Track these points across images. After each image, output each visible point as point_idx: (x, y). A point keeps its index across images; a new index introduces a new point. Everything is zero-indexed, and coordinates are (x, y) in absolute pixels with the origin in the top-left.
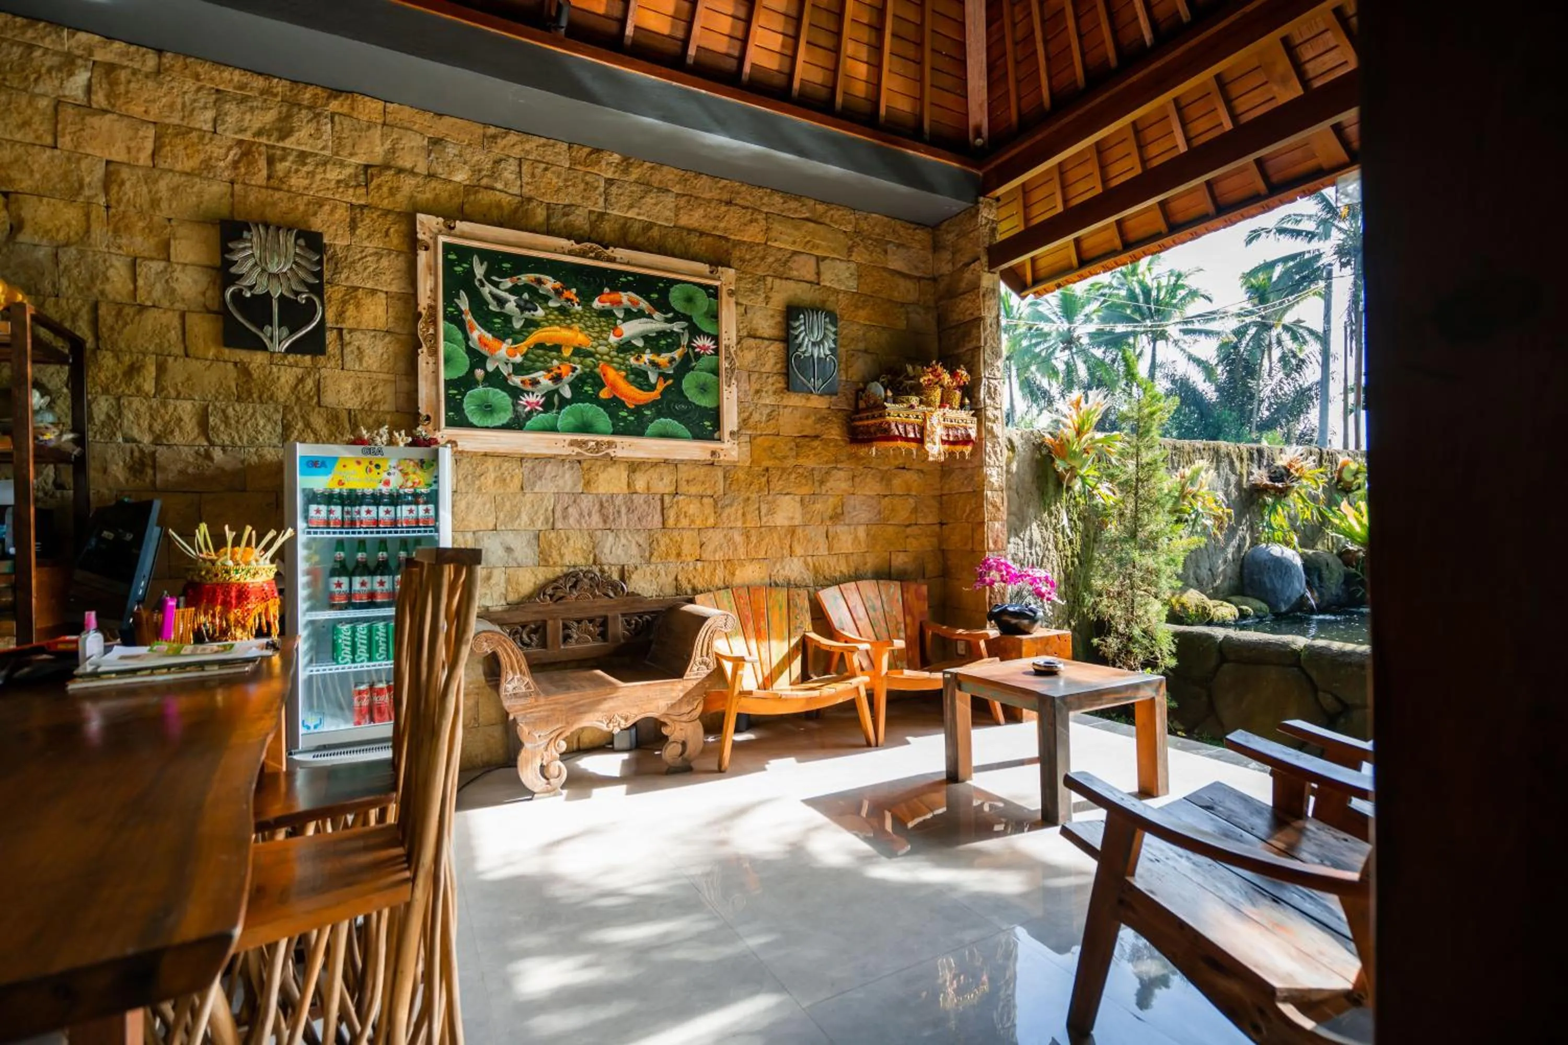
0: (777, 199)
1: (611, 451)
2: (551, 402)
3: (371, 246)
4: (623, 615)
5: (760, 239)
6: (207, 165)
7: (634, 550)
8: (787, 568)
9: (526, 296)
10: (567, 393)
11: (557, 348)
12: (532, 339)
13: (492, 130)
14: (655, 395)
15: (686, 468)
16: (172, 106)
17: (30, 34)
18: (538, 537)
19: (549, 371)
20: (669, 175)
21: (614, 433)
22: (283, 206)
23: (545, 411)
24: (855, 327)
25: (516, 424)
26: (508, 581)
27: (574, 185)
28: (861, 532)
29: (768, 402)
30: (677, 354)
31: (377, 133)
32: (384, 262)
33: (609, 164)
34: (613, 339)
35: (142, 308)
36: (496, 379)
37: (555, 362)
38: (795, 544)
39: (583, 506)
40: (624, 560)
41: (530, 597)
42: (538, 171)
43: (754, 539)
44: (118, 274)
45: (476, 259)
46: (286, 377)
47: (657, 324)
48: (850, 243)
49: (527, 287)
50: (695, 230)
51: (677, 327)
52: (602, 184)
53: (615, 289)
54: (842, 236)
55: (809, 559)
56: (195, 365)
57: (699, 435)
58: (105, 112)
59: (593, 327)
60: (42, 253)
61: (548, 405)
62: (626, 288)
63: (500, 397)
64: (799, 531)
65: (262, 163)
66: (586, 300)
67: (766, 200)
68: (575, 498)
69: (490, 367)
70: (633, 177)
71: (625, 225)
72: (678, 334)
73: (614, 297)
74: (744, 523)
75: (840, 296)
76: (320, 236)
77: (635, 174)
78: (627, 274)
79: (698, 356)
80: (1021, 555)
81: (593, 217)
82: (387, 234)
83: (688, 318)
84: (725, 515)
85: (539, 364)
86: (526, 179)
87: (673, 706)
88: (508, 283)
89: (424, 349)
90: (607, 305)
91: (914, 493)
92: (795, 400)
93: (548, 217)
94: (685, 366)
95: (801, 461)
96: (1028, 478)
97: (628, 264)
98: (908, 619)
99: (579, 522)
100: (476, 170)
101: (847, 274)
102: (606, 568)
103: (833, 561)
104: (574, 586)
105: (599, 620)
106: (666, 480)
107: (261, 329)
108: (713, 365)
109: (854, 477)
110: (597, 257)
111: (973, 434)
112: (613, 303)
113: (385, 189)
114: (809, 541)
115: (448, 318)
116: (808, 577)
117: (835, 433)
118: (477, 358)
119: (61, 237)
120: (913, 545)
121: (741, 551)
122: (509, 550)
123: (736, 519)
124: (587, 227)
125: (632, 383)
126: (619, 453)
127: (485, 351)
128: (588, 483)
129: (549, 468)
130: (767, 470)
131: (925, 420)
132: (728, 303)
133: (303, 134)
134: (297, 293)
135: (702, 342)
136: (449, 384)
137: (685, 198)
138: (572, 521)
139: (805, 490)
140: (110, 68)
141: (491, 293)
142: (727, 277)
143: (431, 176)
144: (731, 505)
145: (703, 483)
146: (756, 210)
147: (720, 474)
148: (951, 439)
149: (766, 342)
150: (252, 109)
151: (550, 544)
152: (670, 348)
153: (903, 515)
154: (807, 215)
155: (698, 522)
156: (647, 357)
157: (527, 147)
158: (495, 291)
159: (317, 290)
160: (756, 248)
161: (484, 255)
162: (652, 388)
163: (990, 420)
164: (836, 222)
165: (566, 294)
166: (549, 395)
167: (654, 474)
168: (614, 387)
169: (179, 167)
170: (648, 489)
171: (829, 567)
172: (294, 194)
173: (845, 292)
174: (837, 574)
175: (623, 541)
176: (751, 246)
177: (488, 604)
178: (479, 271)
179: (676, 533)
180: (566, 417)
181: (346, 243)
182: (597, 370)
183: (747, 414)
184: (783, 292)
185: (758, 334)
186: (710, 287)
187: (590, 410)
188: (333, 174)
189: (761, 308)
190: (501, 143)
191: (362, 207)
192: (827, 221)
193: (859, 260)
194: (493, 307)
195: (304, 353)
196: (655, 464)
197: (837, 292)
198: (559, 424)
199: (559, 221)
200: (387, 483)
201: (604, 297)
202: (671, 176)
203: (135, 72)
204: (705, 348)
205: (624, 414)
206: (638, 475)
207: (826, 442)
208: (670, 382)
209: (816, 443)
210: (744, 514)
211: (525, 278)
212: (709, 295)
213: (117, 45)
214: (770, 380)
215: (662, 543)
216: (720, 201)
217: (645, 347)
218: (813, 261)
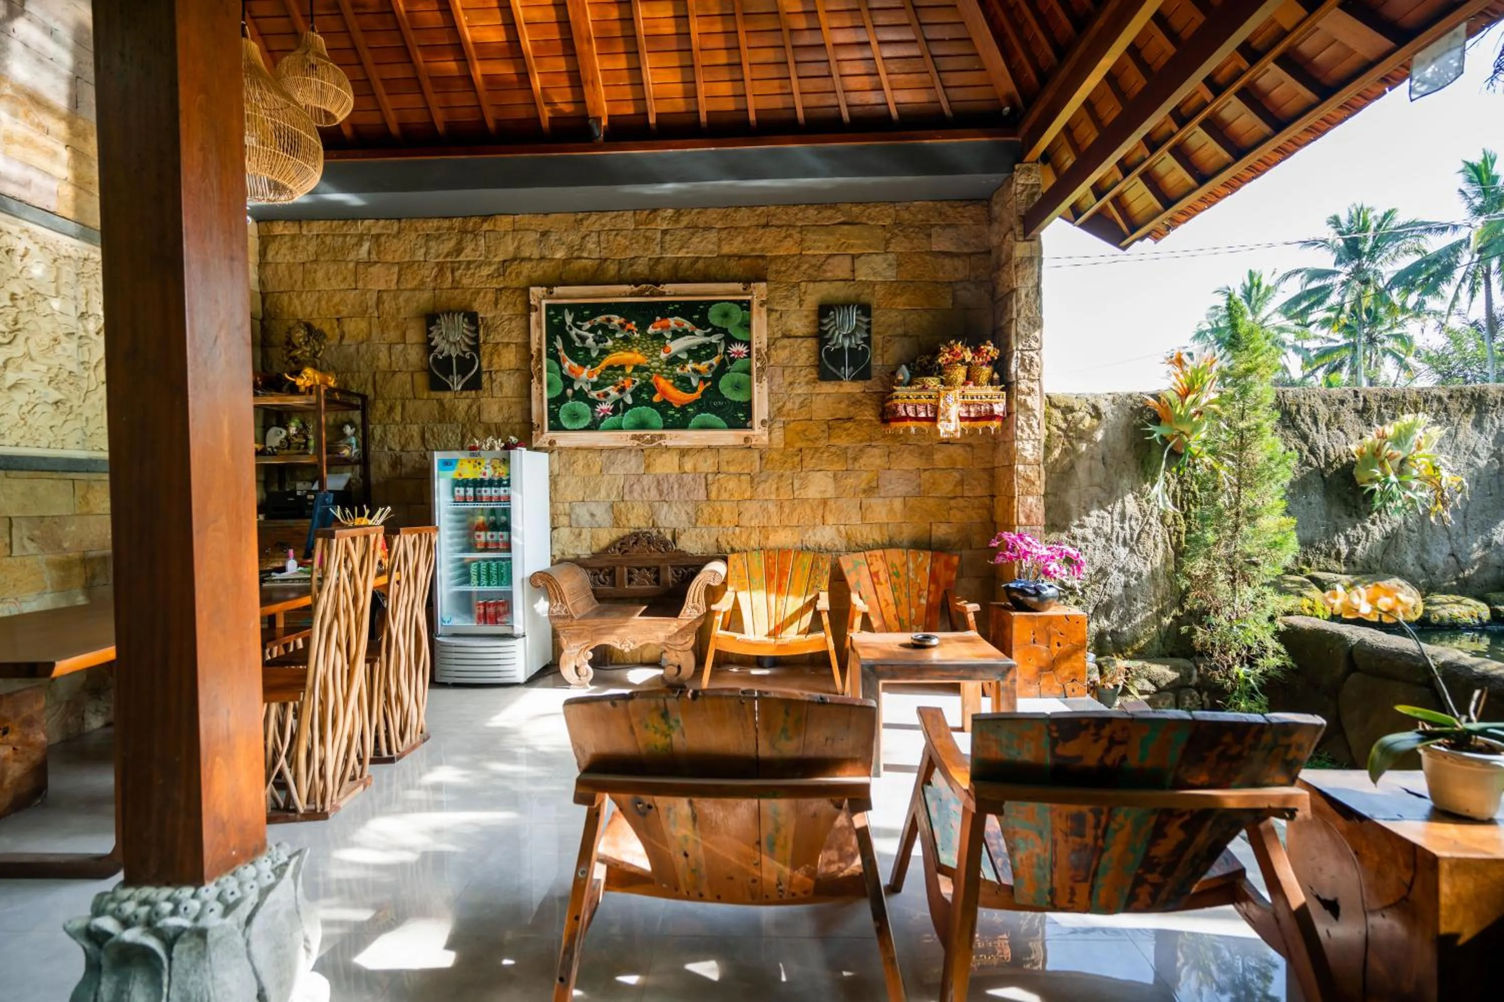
0: (812, 212)
1: (662, 442)
2: (618, 408)
3: (506, 314)
4: (672, 566)
5: (795, 250)
6: (422, 283)
7: (684, 517)
8: (818, 534)
9: (600, 332)
10: (629, 400)
11: (622, 367)
12: (604, 364)
13: (580, 216)
14: (697, 396)
15: (725, 452)
16: (405, 251)
17: (345, 228)
18: (612, 507)
19: (616, 385)
20: (712, 215)
21: (665, 428)
22: (459, 298)
23: (614, 415)
24: (894, 314)
25: (593, 426)
26: (592, 537)
27: (637, 242)
28: (898, 504)
29: (800, 391)
30: (714, 361)
31: (509, 238)
32: (514, 324)
33: (664, 219)
34: (663, 355)
35: (394, 373)
36: (580, 395)
37: (621, 378)
38: (827, 514)
39: (645, 483)
40: (675, 524)
41: (606, 550)
42: (611, 237)
43: (787, 510)
44: (383, 355)
45: (566, 311)
46: (462, 405)
47: (698, 339)
48: (889, 235)
49: (602, 326)
50: (735, 255)
51: (714, 339)
52: (659, 235)
53: (664, 317)
54: (879, 231)
55: (842, 527)
56: (419, 403)
57: (734, 424)
58: (376, 263)
59: (648, 348)
60: (352, 349)
61: (615, 411)
62: (673, 314)
63: (582, 407)
64: (831, 503)
65: (449, 274)
66: (642, 328)
67: (800, 215)
68: (639, 477)
69: (576, 387)
70: (683, 224)
71: (677, 263)
72: (715, 345)
73: (664, 322)
74: (778, 496)
75: (877, 288)
76: (476, 314)
77: (685, 221)
78: (673, 303)
79: (732, 361)
80: (1108, 529)
81: (652, 263)
82: (515, 305)
83: (724, 331)
84: (760, 489)
85: (609, 381)
86: (603, 245)
87: (670, 637)
88: (587, 325)
89: (535, 379)
90: (659, 330)
91: (959, 467)
92: (828, 387)
93: (619, 270)
94: (722, 369)
95: (833, 441)
96: (1121, 446)
97: (675, 295)
98: (933, 587)
99: (641, 495)
100: (571, 247)
101: (885, 265)
102: (662, 530)
103: (866, 530)
104: (635, 543)
105: (654, 569)
106: (710, 461)
107: (447, 377)
108: (746, 366)
109: (890, 453)
110: (652, 295)
111: (999, 409)
112: (663, 327)
113: (514, 275)
114: (842, 511)
115: (549, 356)
116: (840, 543)
117: (869, 414)
118: (568, 381)
119: (360, 338)
120: (957, 516)
121: (775, 521)
122: (592, 515)
123: (770, 493)
124: (647, 272)
125: (677, 388)
126: (669, 443)
127: (573, 376)
128: (648, 467)
129: (620, 455)
130: (801, 450)
131: (938, 399)
132: (759, 312)
133: (468, 251)
134: (464, 353)
135: (738, 349)
136: (550, 401)
137: (726, 231)
138: (636, 495)
139: (837, 467)
140: (378, 236)
141: (577, 335)
142: (760, 289)
143: (542, 258)
144: (765, 481)
145: (741, 464)
146: (791, 226)
147: (756, 455)
148: (973, 415)
149: (799, 340)
150: (443, 241)
151: (620, 512)
152: (708, 357)
153: (946, 487)
154: (842, 219)
155: (736, 495)
156: (690, 366)
157: (603, 221)
158: (580, 332)
159: (476, 349)
160: (792, 260)
161: (572, 308)
162: (694, 390)
163: (1023, 393)
164: (873, 219)
165: (628, 326)
166: (616, 403)
167: (700, 457)
168: (664, 393)
169: (409, 286)
170: (695, 469)
171: (862, 535)
172: (464, 289)
173: (884, 282)
174: (870, 542)
175: (675, 510)
176: (785, 258)
177: (579, 552)
178: (569, 319)
179: (717, 504)
180: (628, 418)
181: (492, 315)
182: (651, 381)
183: (780, 404)
184: (815, 294)
185: (792, 334)
186: (744, 301)
187: (646, 412)
188: (486, 271)
189: (795, 311)
190: (586, 223)
191: (501, 289)
192: (864, 220)
193: (899, 249)
194: (578, 344)
195: (471, 390)
196: (701, 450)
197: (874, 284)
198: (624, 424)
199: (627, 272)
200: (485, 474)
201: (656, 324)
202: (715, 216)
203: (389, 235)
204: (739, 353)
205: (671, 412)
206: (686, 459)
207: (859, 423)
208: (709, 384)
209: (848, 425)
210: (777, 489)
211: (599, 319)
212: (743, 309)
213: (382, 222)
214: (803, 373)
215: (705, 512)
216: (758, 226)
217: (688, 359)
218: (848, 260)
